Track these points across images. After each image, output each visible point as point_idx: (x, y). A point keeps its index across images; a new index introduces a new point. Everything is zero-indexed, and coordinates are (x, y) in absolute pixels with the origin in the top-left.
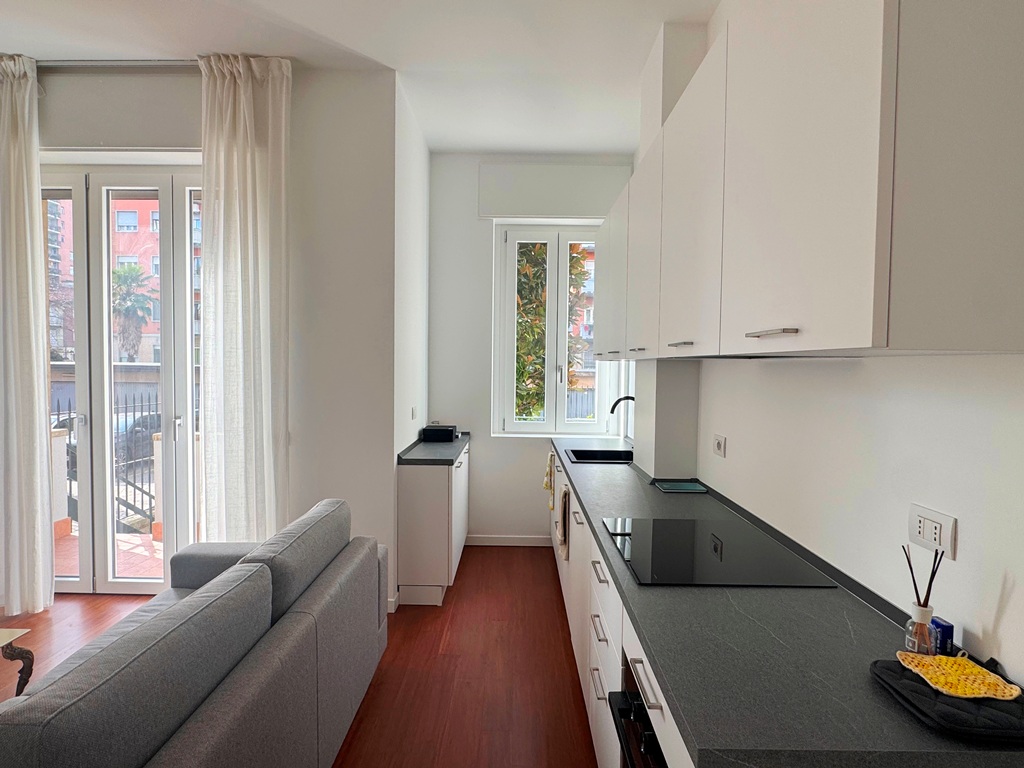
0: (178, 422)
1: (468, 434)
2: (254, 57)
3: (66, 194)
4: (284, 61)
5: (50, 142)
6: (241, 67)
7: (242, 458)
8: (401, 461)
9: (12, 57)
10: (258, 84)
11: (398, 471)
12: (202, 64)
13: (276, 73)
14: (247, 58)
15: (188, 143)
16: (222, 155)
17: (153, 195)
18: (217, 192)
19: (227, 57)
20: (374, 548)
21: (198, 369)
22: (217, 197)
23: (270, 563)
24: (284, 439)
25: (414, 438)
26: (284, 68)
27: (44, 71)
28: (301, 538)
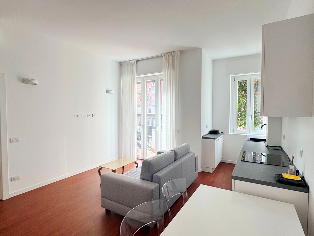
0: (158, 127)
1: (223, 133)
2: (173, 52)
3: (140, 83)
4: (178, 51)
5: (138, 74)
6: (170, 54)
7: (169, 135)
8: (203, 138)
9: (133, 60)
10: (173, 57)
11: (202, 140)
12: (163, 55)
13: (177, 54)
14: (171, 52)
15: (160, 71)
16: (166, 72)
17: (154, 81)
18: (165, 79)
19: (167, 53)
20: (194, 154)
21: (161, 114)
22: (165, 80)
23: (174, 151)
24: (178, 131)
25: (208, 133)
26: (178, 53)
27: (137, 61)
28: (179, 149)
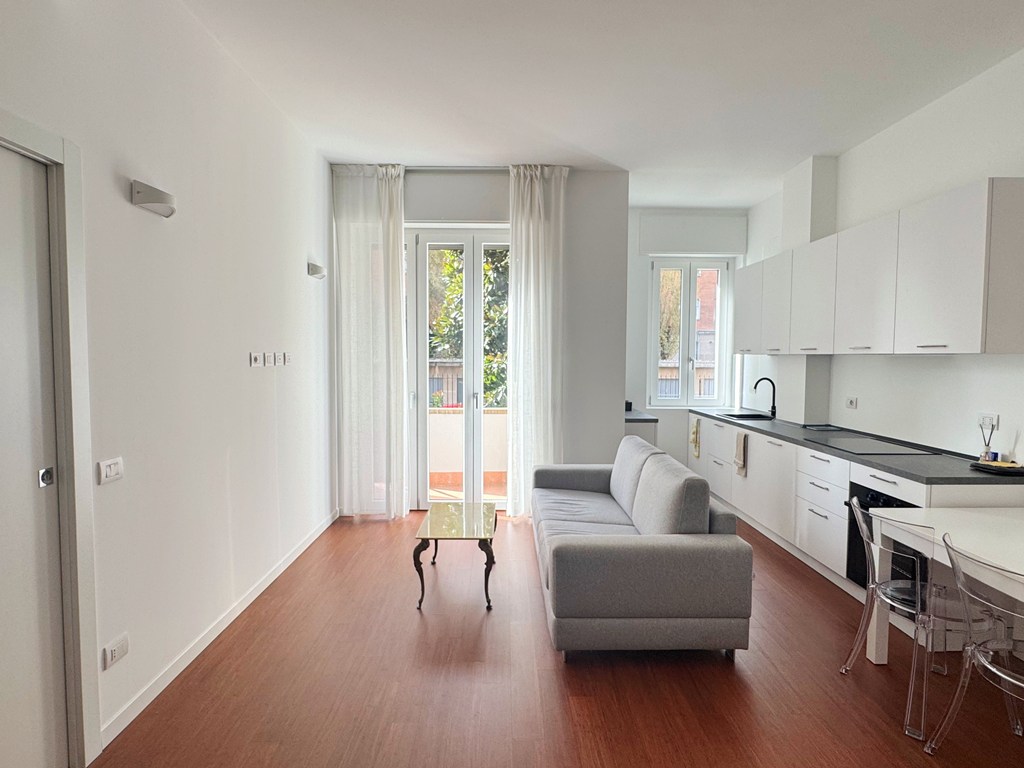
2: (547, 166)
4: (564, 169)
6: (537, 171)
9: (393, 166)
10: (546, 181)
12: (513, 170)
13: (559, 175)
14: (542, 166)
16: (523, 225)
19: (530, 166)
26: (563, 172)
27: (408, 171)
